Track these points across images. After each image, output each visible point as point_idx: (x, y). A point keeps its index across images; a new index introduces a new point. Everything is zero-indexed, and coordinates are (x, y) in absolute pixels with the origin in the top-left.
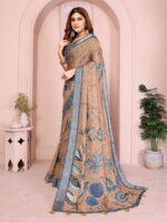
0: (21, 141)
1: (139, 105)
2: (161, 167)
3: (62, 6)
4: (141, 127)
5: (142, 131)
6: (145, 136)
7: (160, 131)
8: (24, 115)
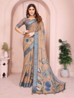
0: (4, 64)
1: (59, 48)
2: (68, 77)
3: (24, 3)
4: (59, 58)
5: (60, 60)
6: (61, 63)
7: (68, 60)
8: (6, 53)
